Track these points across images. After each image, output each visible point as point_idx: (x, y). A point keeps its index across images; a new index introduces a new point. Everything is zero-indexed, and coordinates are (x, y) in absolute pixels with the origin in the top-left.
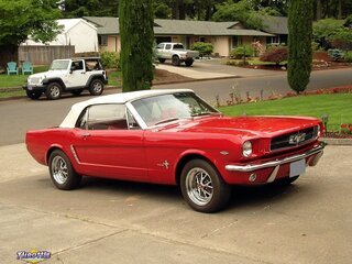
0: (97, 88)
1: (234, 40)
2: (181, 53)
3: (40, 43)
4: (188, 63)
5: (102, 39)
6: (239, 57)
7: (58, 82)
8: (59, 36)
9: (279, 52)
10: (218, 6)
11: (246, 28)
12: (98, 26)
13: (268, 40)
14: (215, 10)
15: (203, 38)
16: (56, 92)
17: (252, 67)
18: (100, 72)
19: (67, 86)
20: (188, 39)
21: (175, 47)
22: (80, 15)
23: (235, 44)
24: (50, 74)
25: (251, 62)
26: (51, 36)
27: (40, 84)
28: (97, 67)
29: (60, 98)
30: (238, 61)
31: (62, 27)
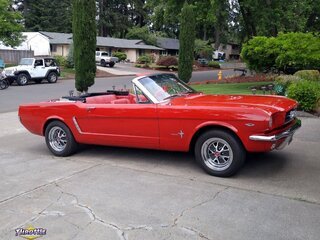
0: (53, 78)
1: (140, 51)
2: (107, 59)
3: (10, 48)
4: (111, 65)
5: (53, 47)
6: (143, 62)
7: (26, 73)
8: (23, 43)
9: (169, 60)
10: (129, 29)
11: (147, 44)
12: (50, 38)
13: (160, 52)
14: (127, 32)
15: (120, 50)
16: (24, 80)
17: (151, 69)
18: (55, 68)
19: (32, 76)
20: (110, 50)
21: (103, 54)
22: (36, 30)
23: (140, 54)
24: (20, 68)
25: (150, 66)
26: (18, 43)
27: (12, 74)
28: (52, 64)
29: (27, 84)
30: (142, 65)
31: (26, 37)
